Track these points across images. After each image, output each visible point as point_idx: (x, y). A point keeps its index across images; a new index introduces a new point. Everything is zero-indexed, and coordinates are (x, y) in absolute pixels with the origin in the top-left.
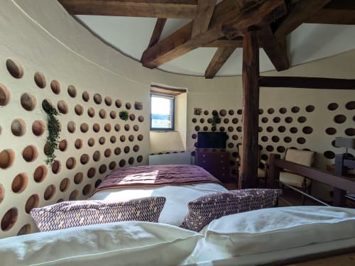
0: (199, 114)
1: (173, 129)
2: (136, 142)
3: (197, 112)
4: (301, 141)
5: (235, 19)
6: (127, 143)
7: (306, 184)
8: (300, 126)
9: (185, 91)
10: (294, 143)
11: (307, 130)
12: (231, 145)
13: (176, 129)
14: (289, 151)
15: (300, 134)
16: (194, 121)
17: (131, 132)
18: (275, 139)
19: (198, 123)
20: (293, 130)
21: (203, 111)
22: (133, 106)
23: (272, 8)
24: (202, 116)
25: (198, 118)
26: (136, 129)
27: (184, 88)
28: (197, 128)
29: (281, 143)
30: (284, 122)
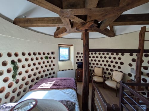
0: (79, 54)
1: (69, 60)
2: (52, 67)
3: (78, 53)
4: (119, 67)
5: (79, 27)
6: (48, 67)
7: (117, 88)
8: (119, 61)
9: (73, 45)
10: (117, 68)
11: (122, 63)
12: (92, 67)
13: (70, 60)
14: (114, 72)
15: (119, 65)
16: (77, 57)
17: (50, 63)
18: (109, 66)
19: (78, 58)
20: (117, 63)
21: (80, 53)
22: (50, 53)
23: (90, 25)
24: (80, 55)
25: (78, 56)
26: (52, 62)
27: (73, 44)
28: (78, 60)
29: (112, 68)
30: (113, 59)
